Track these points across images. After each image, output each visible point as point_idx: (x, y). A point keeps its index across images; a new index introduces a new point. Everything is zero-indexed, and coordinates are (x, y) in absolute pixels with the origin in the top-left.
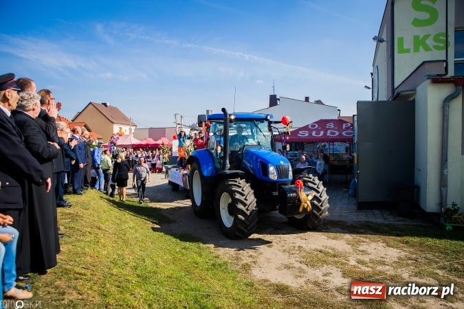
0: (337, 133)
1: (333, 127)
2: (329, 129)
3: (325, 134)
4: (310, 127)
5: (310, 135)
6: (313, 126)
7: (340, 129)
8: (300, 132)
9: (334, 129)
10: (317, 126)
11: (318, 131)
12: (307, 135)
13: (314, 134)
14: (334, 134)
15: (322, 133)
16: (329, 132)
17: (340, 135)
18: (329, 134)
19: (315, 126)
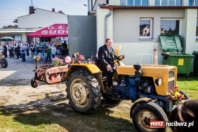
0: (64, 32)
1: (61, 28)
2: (59, 29)
3: (57, 32)
4: (49, 28)
5: (48, 33)
6: (50, 28)
7: (65, 30)
8: (43, 31)
9: (62, 29)
10: (53, 28)
11: (53, 30)
12: (47, 33)
13: (51, 32)
14: (62, 32)
15: (55, 32)
16: (59, 31)
17: (65, 33)
18: (59, 32)
19: (52, 28)
